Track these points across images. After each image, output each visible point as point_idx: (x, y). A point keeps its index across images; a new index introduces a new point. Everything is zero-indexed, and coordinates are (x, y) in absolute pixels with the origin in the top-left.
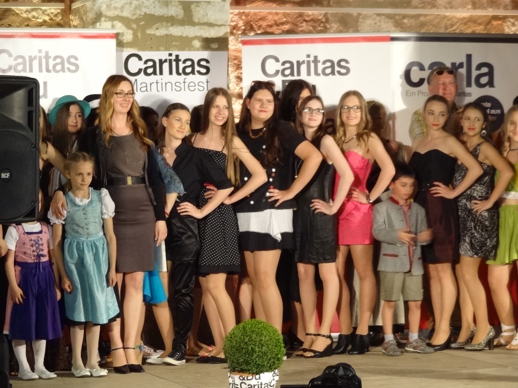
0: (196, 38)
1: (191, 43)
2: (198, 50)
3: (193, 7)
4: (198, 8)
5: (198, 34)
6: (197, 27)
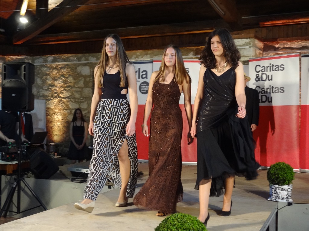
4: (241, 51)
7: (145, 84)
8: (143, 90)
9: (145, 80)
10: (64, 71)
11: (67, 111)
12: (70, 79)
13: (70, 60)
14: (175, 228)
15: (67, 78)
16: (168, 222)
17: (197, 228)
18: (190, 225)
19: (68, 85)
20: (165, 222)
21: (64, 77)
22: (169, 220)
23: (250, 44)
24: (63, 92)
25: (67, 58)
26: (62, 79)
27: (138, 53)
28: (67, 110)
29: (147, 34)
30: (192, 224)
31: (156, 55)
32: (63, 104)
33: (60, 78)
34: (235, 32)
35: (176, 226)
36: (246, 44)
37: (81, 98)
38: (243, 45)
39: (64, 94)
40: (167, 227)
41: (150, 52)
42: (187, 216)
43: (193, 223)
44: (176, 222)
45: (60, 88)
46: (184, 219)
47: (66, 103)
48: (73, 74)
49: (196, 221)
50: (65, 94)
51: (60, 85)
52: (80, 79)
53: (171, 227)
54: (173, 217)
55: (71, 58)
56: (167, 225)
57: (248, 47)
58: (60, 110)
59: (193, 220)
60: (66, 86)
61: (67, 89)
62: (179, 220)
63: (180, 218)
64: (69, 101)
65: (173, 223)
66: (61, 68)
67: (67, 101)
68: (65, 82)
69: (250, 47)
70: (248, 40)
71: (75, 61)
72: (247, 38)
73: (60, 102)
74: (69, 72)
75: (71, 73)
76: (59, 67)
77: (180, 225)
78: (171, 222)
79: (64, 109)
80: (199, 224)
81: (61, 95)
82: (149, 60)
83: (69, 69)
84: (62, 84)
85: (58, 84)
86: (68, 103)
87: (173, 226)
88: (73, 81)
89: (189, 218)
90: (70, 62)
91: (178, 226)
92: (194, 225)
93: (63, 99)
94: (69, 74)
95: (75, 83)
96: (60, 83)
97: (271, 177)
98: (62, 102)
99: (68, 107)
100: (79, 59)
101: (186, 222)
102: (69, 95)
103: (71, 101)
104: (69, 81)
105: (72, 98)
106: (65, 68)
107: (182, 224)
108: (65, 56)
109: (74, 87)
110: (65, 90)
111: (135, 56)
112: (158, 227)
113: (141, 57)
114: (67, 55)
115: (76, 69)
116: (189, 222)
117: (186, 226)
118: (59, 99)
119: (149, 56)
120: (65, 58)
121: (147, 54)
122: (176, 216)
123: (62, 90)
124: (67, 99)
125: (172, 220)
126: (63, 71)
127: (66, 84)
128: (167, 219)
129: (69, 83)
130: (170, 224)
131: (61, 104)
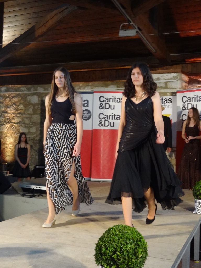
0: (169, 92)
1: (167, 94)
2: (169, 96)
3: (168, 83)
4: (169, 84)
5: (169, 91)
6: (169, 89)
7: (87, 112)
8: (85, 117)
9: (86, 108)
10: (16, 100)
11: (18, 135)
12: (21, 107)
13: (21, 90)
14: (117, 237)
15: (18, 106)
16: (110, 233)
17: (136, 238)
18: (130, 235)
19: (19, 112)
20: (108, 232)
21: (16, 105)
22: (111, 231)
23: (177, 78)
24: (15, 118)
25: (19, 88)
26: (14, 106)
27: (81, 85)
28: (18, 133)
29: (88, 68)
30: (132, 235)
31: (96, 87)
32: (14, 129)
33: (12, 105)
34: (164, 68)
35: (118, 236)
36: (174, 78)
37: (30, 123)
38: (172, 79)
39: (15, 120)
40: (110, 236)
41: (90, 83)
42: (127, 227)
43: (132, 233)
44: (118, 233)
45: (12, 114)
46: (124, 229)
47: (17, 128)
48: (23, 102)
49: (135, 232)
50: (17, 120)
51: (12, 112)
52: (29, 107)
53: (113, 236)
54: (115, 228)
55: (22, 88)
56: (110, 234)
57: (175, 80)
58: (12, 133)
59: (132, 231)
60: (17, 112)
61: (18, 115)
62: (120, 230)
63: (121, 229)
64: (19, 126)
65: (115, 233)
66: (13, 97)
67: (18, 126)
68: (16, 109)
69: (177, 80)
70: (175, 75)
71: (25, 91)
72: (174, 73)
73: (11, 127)
74: (20, 101)
75: (22, 101)
76: (11, 96)
77: (121, 235)
78: (113, 233)
79: (15, 133)
80: (138, 234)
81: (13, 121)
82: (90, 90)
83: (20, 98)
84: (14, 111)
85: (10, 111)
86: (19, 128)
87: (115, 236)
88: (23, 108)
89: (129, 229)
90: (21, 91)
91: (119, 236)
92: (133, 235)
93: (14, 124)
94: (20, 102)
95: (25, 110)
96: (12, 110)
97: (196, 193)
98: (13, 127)
99: (18, 131)
100: (29, 89)
101: (126, 232)
102: (19, 120)
103: (21, 126)
104: (19, 108)
105: (23, 124)
106: (16, 97)
107: (123, 234)
108: (16, 87)
109: (24, 113)
110: (17, 116)
111: (78, 87)
112: (101, 237)
113: (82, 88)
114: (18, 86)
115: (26, 98)
116: (129, 232)
117: (127, 236)
118: (11, 124)
119: (89, 87)
120: (16, 88)
121: (88, 86)
122: (118, 227)
123: (14, 117)
124: (18, 125)
125: (114, 230)
126: (14, 100)
127: (17, 111)
128: (109, 230)
129: (19, 110)
130: (112, 235)
131: (13, 128)
